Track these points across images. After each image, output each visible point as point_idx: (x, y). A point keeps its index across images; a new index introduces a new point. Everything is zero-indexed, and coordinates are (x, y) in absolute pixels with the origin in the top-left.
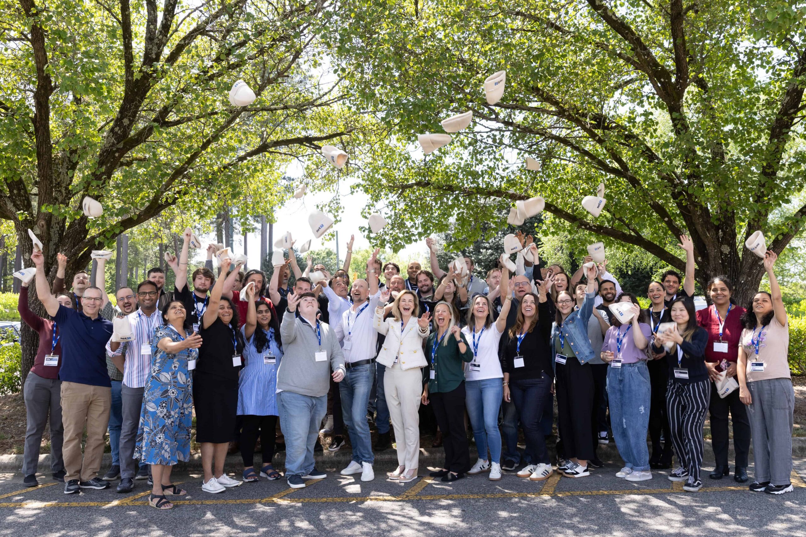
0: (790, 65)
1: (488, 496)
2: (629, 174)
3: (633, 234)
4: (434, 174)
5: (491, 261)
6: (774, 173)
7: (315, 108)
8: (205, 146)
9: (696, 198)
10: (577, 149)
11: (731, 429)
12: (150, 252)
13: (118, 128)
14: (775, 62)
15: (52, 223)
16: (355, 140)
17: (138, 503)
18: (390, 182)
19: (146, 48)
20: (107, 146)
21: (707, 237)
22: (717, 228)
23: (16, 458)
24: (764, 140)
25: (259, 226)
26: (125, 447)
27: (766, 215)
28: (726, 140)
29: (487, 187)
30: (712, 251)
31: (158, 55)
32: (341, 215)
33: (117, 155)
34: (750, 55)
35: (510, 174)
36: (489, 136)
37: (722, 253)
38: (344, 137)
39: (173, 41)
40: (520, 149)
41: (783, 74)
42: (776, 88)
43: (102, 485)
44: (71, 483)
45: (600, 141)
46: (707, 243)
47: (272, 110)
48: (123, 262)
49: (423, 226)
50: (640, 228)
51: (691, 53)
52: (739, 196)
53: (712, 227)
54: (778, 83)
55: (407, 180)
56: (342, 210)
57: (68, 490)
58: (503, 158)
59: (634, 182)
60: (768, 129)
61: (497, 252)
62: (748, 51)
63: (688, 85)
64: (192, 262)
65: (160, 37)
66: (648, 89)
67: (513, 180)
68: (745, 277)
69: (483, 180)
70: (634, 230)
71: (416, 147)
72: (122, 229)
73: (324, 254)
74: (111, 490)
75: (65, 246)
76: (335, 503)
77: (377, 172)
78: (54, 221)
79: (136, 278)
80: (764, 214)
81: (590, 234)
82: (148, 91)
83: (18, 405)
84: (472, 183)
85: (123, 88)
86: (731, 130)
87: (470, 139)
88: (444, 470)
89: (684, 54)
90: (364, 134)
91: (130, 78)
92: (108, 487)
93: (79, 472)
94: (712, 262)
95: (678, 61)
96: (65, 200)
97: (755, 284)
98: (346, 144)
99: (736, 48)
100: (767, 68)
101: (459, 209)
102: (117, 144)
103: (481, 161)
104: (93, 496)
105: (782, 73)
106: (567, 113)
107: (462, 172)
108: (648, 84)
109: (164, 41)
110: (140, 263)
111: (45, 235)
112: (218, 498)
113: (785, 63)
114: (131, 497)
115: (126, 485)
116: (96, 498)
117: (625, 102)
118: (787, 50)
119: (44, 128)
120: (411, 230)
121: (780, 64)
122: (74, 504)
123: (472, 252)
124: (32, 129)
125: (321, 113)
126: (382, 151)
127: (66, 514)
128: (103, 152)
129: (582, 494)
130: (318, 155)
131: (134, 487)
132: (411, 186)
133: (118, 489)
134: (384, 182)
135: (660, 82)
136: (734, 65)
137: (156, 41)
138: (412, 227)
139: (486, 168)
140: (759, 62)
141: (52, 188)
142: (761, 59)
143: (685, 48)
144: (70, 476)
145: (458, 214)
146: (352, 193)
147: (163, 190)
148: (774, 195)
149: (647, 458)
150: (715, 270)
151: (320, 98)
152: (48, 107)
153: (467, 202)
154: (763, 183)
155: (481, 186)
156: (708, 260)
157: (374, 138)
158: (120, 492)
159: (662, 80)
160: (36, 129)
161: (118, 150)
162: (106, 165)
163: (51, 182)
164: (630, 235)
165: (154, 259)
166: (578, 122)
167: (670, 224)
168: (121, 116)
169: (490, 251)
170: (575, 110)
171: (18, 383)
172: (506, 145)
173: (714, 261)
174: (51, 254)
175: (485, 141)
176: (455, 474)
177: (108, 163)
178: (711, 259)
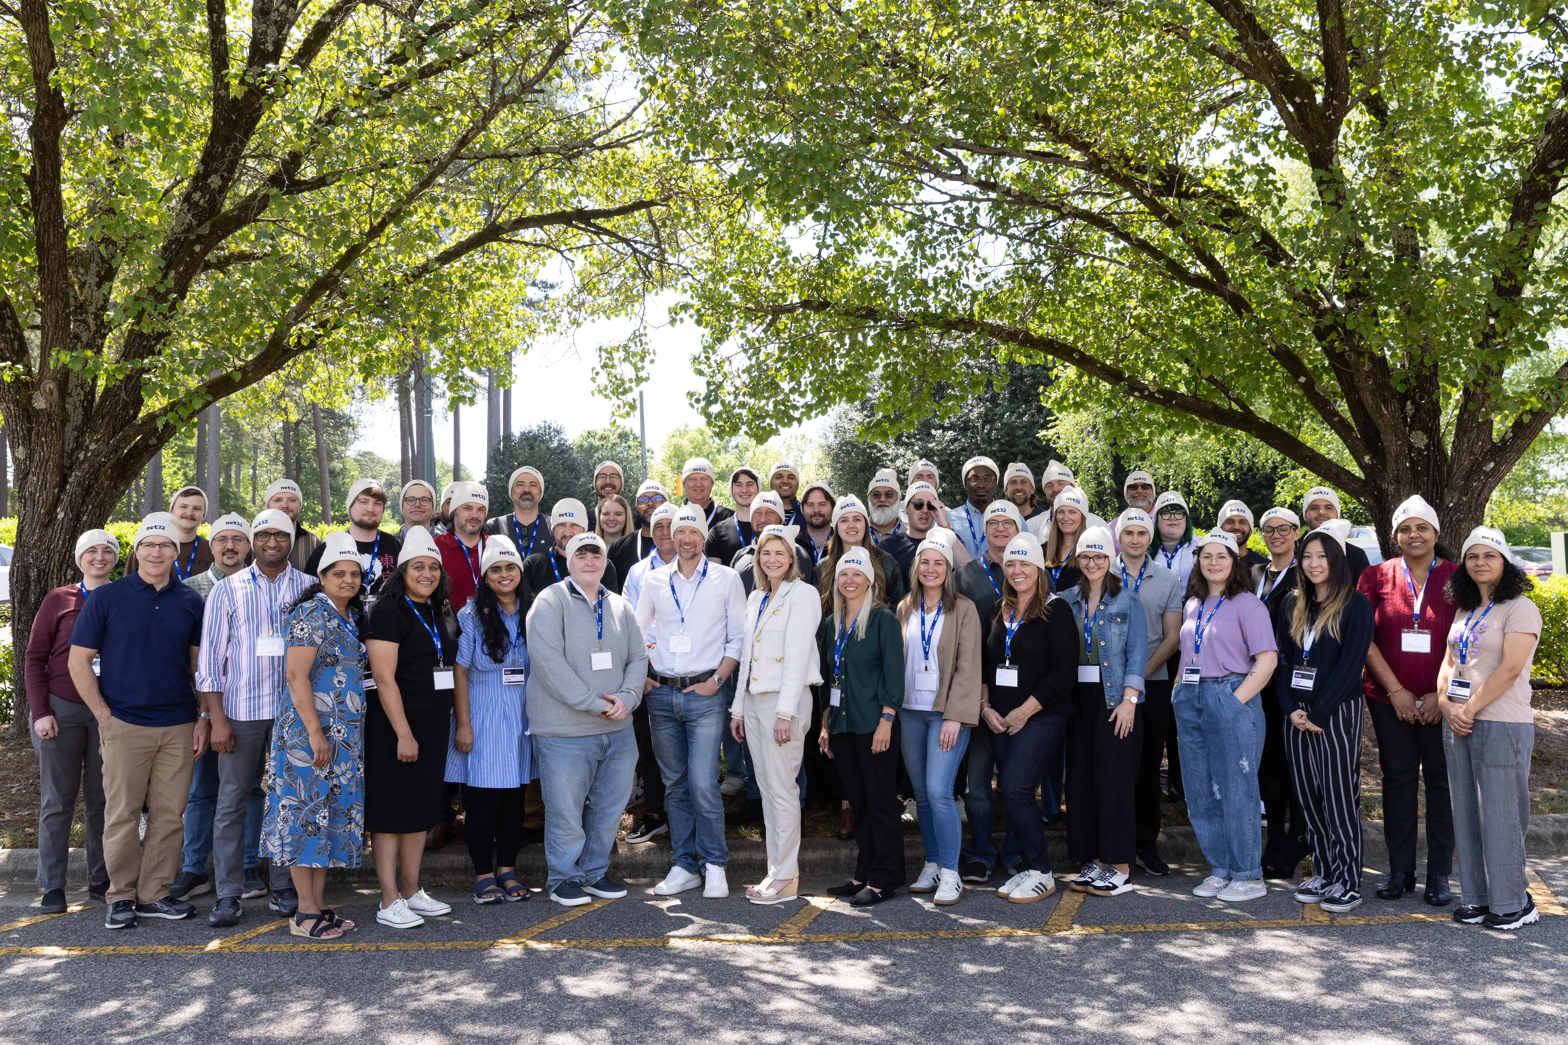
0: (1555, 69)
1: (942, 934)
2: (1229, 288)
3: (1235, 407)
4: (837, 282)
5: (952, 454)
6: (1518, 290)
7: (597, 153)
8: (375, 232)
9: (1361, 337)
10: (1126, 237)
11: (1421, 798)
12: (265, 432)
13: (199, 194)
14: (1523, 64)
15: (70, 386)
16: (678, 216)
17: (251, 948)
18: (748, 301)
19: (254, 32)
20: (178, 230)
21: (1382, 415)
22: (1403, 398)
23: (9, 857)
24: (1499, 221)
25: (483, 381)
26: (225, 838)
27: (1501, 372)
28: (1423, 222)
29: (944, 311)
30: (1392, 444)
31: (279, 45)
32: (648, 369)
33: (197, 248)
34: (1474, 48)
35: (991, 286)
36: (948, 211)
37: (1411, 446)
38: (655, 210)
39: (309, 16)
40: (1012, 237)
41: (1540, 88)
42: (1524, 114)
43: (179, 912)
44: (119, 907)
45: (1172, 223)
46: (1382, 428)
47: (509, 157)
48: (211, 453)
49: (816, 391)
50: (1250, 396)
51: (1355, 42)
52: (1448, 335)
53: (1393, 397)
54: (1530, 107)
55: (783, 295)
56: (652, 357)
57: (113, 922)
58: (976, 253)
59: (1238, 304)
60: (1507, 199)
61: (965, 436)
62: (1470, 40)
63: (1349, 109)
64: (348, 453)
65: (283, 8)
66: (1270, 117)
67: (996, 298)
68: (1456, 495)
69: (935, 298)
70: (1237, 401)
71: (801, 231)
72: (210, 398)
73: (614, 439)
74: (197, 920)
75: (96, 432)
76: (641, 949)
77: (723, 279)
78: (73, 381)
79: (238, 487)
80: (1496, 371)
81: (1151, 408)
82: (259, 117)
83: (10, 750)
84: (913, 304)
85: (209, 112)
86: (1433, 201)
87: (909, 217)
88: (856, 883)
89: (1342, 49)
90: (696, 205)
91: (222, 92)
92: (191, 916)
93: (134, 884)
94: (1391, 467)
95: (1327, 60)
96: (94, 339)
97: (1476, 510)
98: (658, 224)
99: (1446, 36)
100: (1508, 76)
101: (887, 357)
102: (198, 226)
103: (933, 260)
104: (163, 934)
105: (1538, 86)
106: (1105, 167)
107: (894, 282)
108: (1268, 107)
109: (290, 16)
110: (244, 456)
111: (56, 409)
112: (409, 939)
113: (1544, 65)
114: (237, 936)
115: (227, 911)
116: (169, 938)
117: (1222, 140)
118: (1549, 38)
119: (51, 195)
120: (792, 397)
121: (1535, 68)
122: (126, 949)
123: (914, 436)
124: (26, 198)
125: (609, 160)
126: (731, 237)
127: (111, 970)
128: (171, 242)
129: (1126, 930)
130: (605, 247)
131: (243, 915)
132: (791, 309)
133: (212, 919)
134: (736, 299)
135: (1294, 104)
136: (1441, 70)
137: (274, 16)
138: (793, 391)
139: (942, 273)
140: (1492, 64)
141: (68, 315)
142: (1497, 57)
143: (1343, 35)
144: (117, 893)
145: (887, 366)
146: (673, 321)
147: (291, 321)
148: (1517, 333)
149: (1258, 854)
150: (1398, 481)
151: (607, 131)
152: (57, 154)
153: (904, 342)
154: (1494, 309)
155: (932, 309)
156: (1384, 462)
157: (715, 211)
158: (216, 925)
159: (1298, 100)
160: (35, 198)
161: (199, 239)
162: (176, 268)
163: (67, 305)
164: (1231, 409)
165: (273, 447)
166: (1127, 183)
167: (1309, 389)
168: (206, 170)
169: (950, 434)
170: (1122, 161)
171: (8, 705)
172: (984, 228)
173: (1397, 463)
174: (68, 449)
175: (941, 219)
176: (877, 890)
177: (179, 264)
178: (1389, 459)
